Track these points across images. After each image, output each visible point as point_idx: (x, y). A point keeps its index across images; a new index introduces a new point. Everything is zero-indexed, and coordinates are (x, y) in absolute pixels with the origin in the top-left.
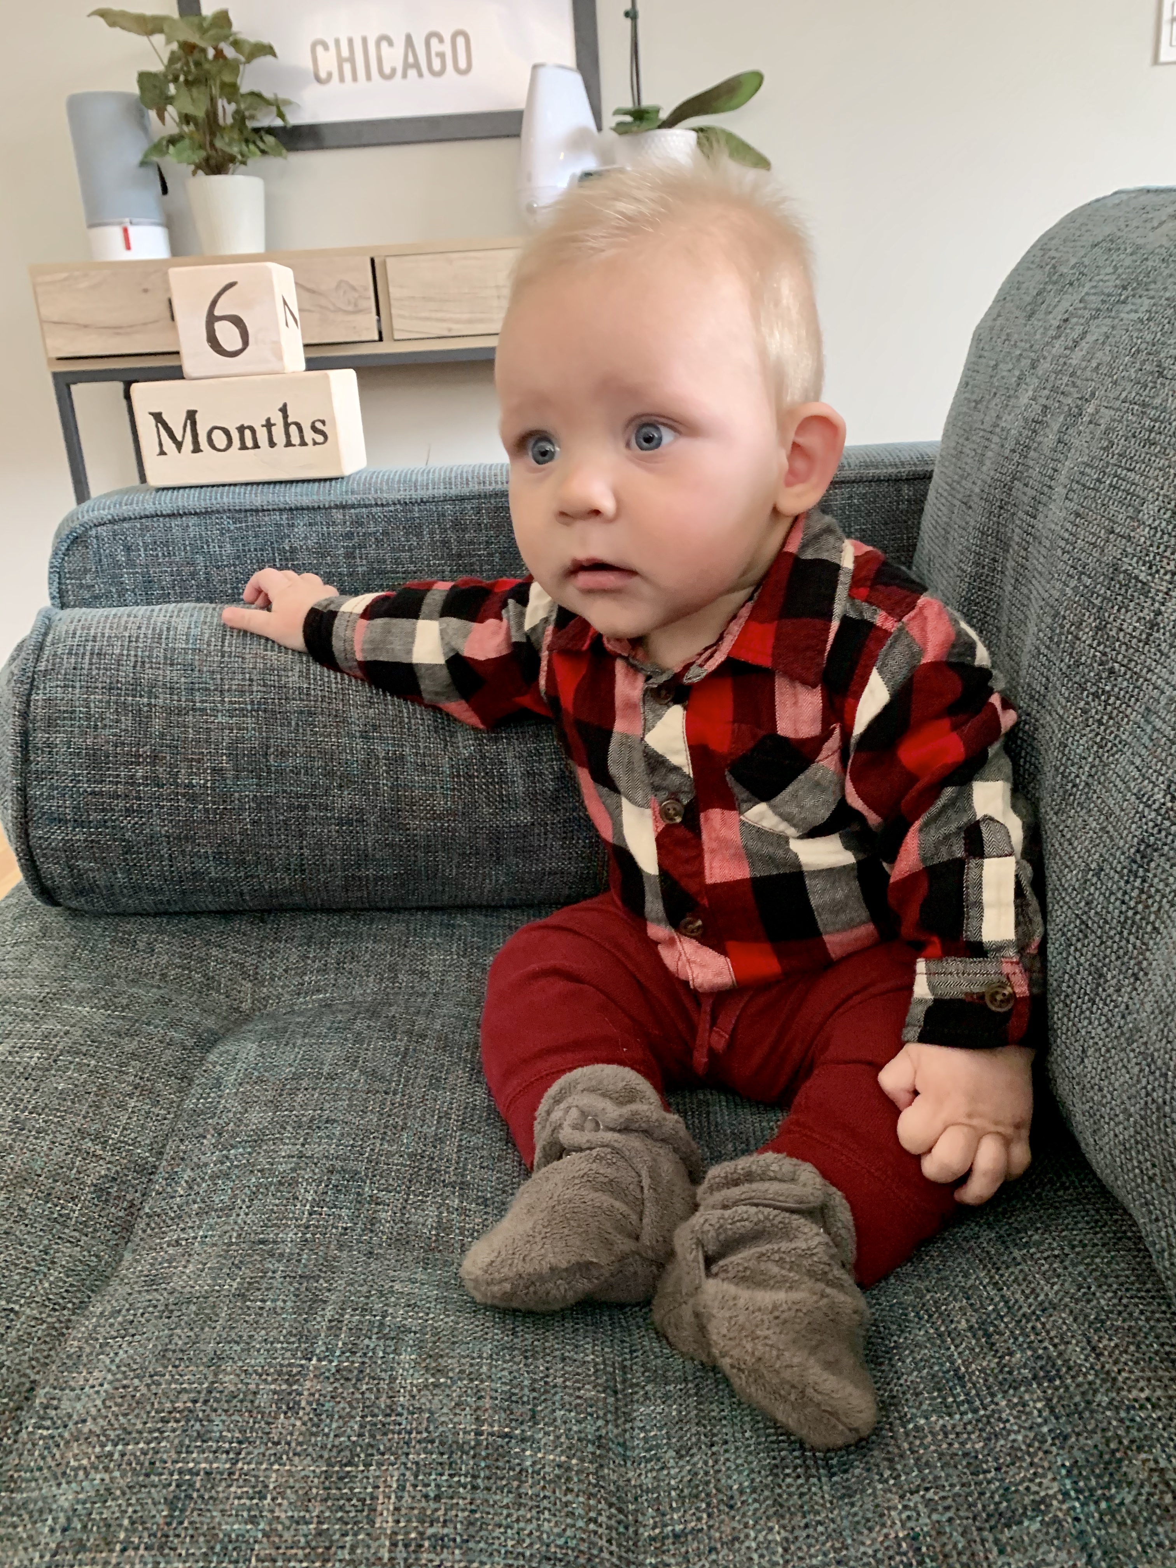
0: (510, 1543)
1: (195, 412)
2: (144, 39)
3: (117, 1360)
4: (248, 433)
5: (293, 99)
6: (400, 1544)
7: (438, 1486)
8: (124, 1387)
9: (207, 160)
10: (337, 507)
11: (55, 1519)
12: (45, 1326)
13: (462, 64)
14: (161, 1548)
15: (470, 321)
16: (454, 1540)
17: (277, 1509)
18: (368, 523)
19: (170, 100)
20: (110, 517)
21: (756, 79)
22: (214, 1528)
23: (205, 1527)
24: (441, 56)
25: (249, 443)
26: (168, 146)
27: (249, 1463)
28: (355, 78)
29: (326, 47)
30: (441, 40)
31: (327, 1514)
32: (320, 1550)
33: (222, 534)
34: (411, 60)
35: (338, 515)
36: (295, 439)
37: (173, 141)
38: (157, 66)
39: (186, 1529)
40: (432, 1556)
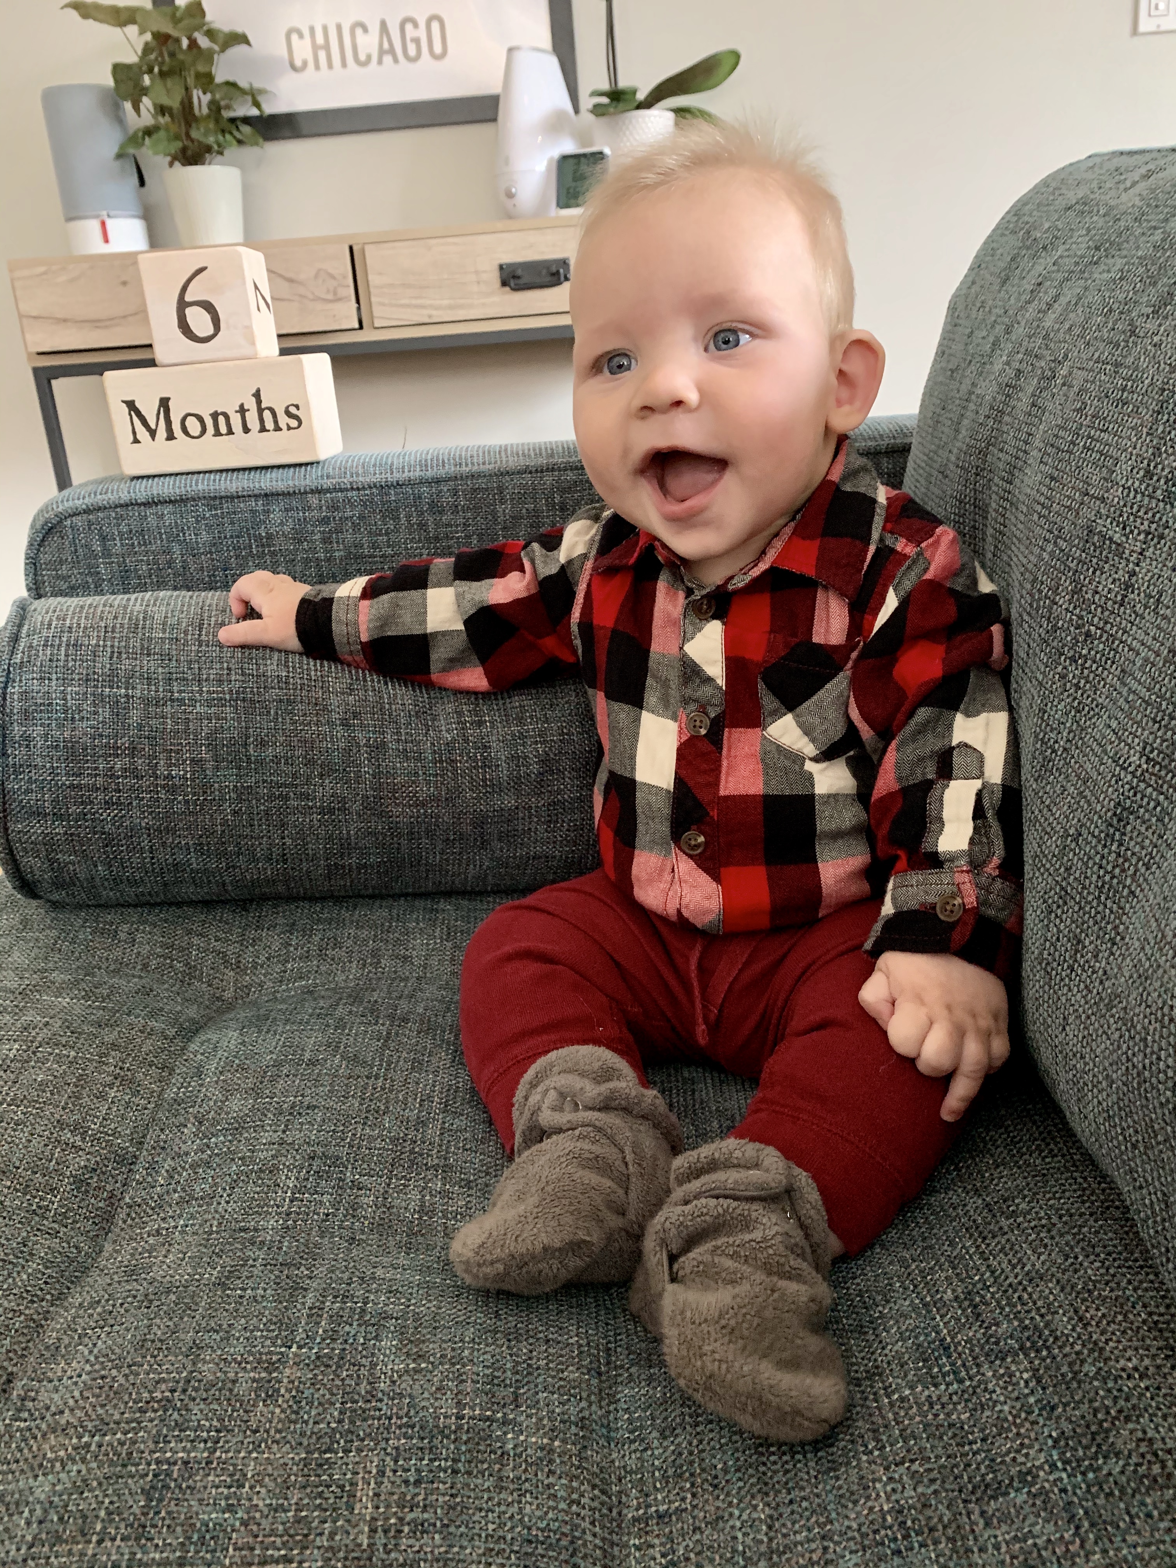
0: (491, 1527)
1: (168, 399)
2: (118, 30)
3: (96, 1351)
4: (221, 419)
5: (268, 88)
6: (380, 1529)
7: (418, 1471)
8: (103, 1377)
9: (184, 150)
10: (312, 492)
11: (32, 1512)
12: (22, 1318)
13: (438, 49)
14: (137, 1539)
15: (450, 307)
16: (435, 1525)
17: (255, 1497)
18: (345, 507)
19: (144, 91)
20: (84, 507)
21: (735, 57)
22: (191, 1517)
23: (183, 1516)
24: (417, 41)
25: (223, 429)
26: (144, 139)
27: (226, 1452)
28: (330, 66)
29: (301, 36)
30: (416, 25)
31: (306, 1501)
32: (298, 1538)
33: (197, 522)
34: (386, 46)
35: (314, 500)
36: (269, 425)
37: (148, 132)
38: (131, 58)
39: (164, 1519)
40: (411, 1542)
